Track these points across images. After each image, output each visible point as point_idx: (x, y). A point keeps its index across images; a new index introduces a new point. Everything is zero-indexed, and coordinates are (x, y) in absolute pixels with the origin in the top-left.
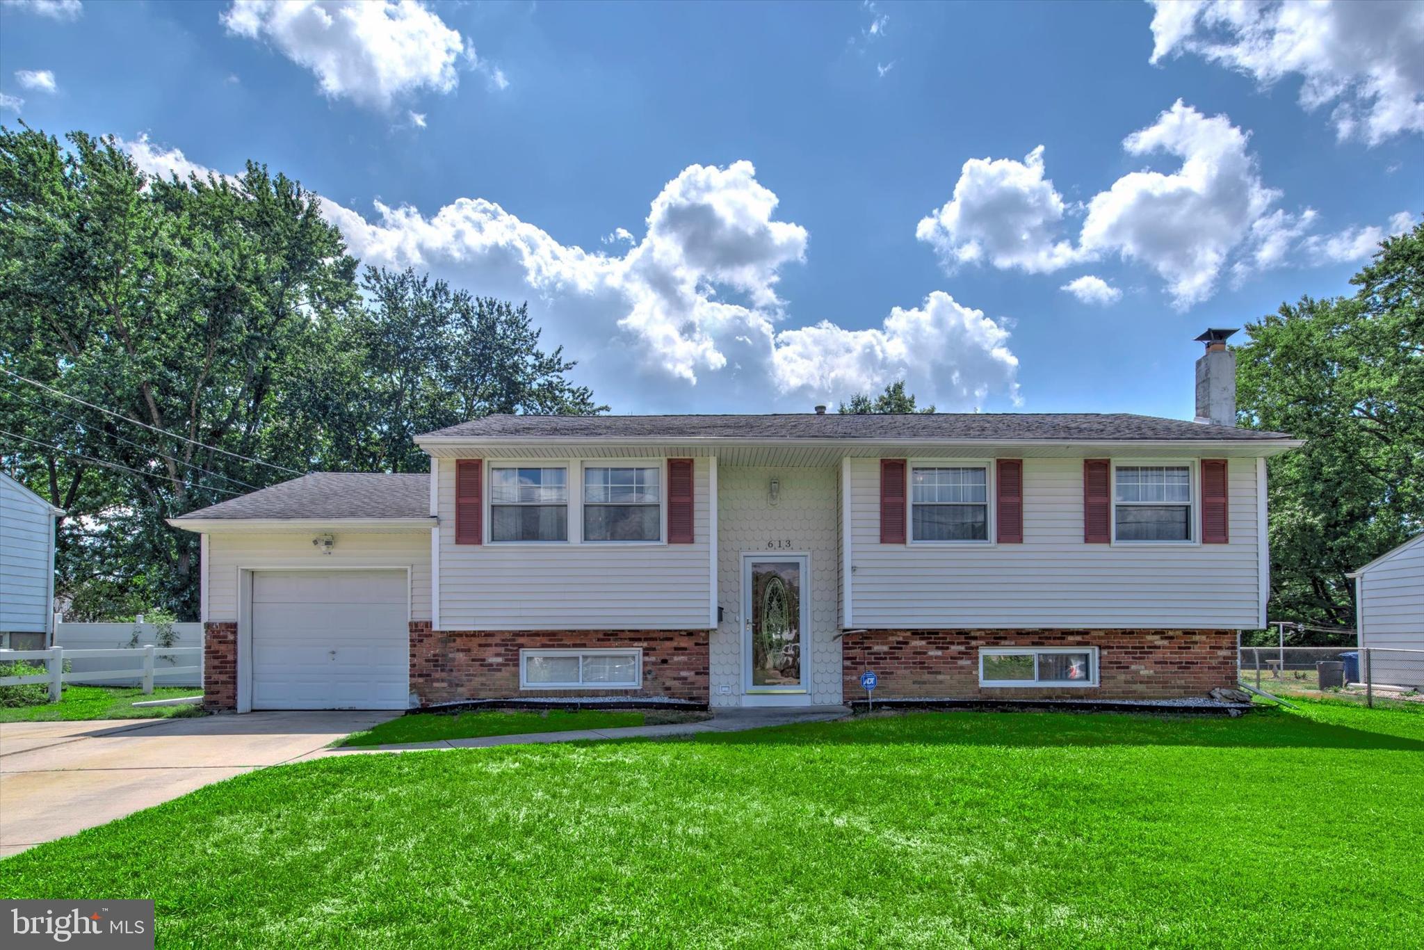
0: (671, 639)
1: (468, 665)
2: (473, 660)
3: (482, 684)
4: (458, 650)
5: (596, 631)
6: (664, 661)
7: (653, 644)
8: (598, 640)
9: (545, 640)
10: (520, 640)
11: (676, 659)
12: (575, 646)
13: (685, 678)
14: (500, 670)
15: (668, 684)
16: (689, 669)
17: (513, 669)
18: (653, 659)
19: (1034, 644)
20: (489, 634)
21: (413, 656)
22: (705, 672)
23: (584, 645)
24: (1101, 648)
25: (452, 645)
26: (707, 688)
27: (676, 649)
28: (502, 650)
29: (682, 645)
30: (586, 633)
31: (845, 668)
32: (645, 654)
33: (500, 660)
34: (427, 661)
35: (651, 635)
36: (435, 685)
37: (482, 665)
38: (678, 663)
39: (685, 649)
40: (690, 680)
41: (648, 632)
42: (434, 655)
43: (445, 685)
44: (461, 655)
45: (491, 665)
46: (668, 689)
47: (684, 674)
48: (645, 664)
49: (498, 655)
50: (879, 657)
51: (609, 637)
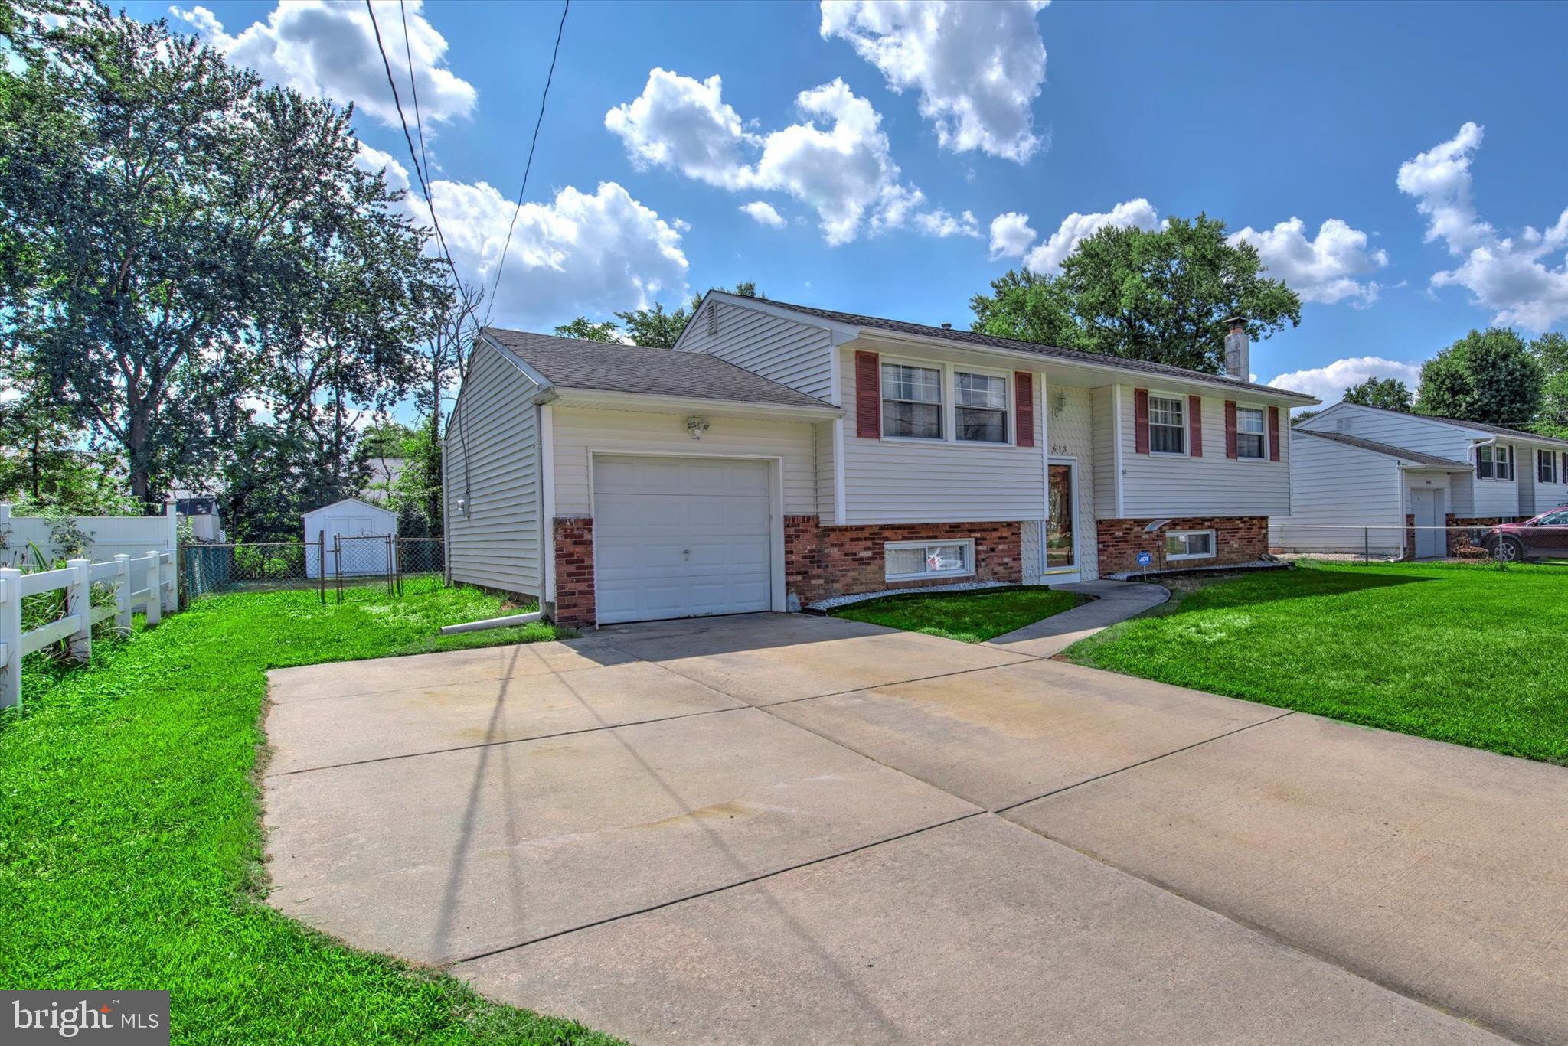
0: (995, 530)
1: (842, 560)
2: (846, 555)
3: (855, 579)
4: (833, 545)
5: (944, 524)
6: (992, 550)
7: (985, 534)
8: (947, 532)
9: (905, 533)
10: (886, 534)
11: (1000, 547)
12: (929, 538)
13: (1006, 564)
14: (869, 564)
15: (997, 569)
16: (1008, 556)
17: (880, 562)
18: (984, 548)
19: (1190, 528)
20: (861, 528)
21: (788, 552)
22: (1017, 558)
23: (935, 537)
24: (1217, 530)
25: (826, 539)
26: (1020, 572)
27: (1000, 538)
28: (870, 544)
29: (1004, 535)
30: (937, 526)
31: (1099, 550)
32: (977, 544)
33: (869, 554)
34: (804, 557)
35: (984, 527)
36: (813, 582)
37: (853, 560)
38: (1003, 550)
39: (1006, 538)
40: (1010, 565)
41: (981, 524)
42: (811, 551)
43: (822, 581)
44: (835, 550)
45: (862, 559)
46: (995, 574)
47: (1006, 560)
48: (977, 552)
49: (867, 549)
50: (1118, 540)
51: (954, 529)
